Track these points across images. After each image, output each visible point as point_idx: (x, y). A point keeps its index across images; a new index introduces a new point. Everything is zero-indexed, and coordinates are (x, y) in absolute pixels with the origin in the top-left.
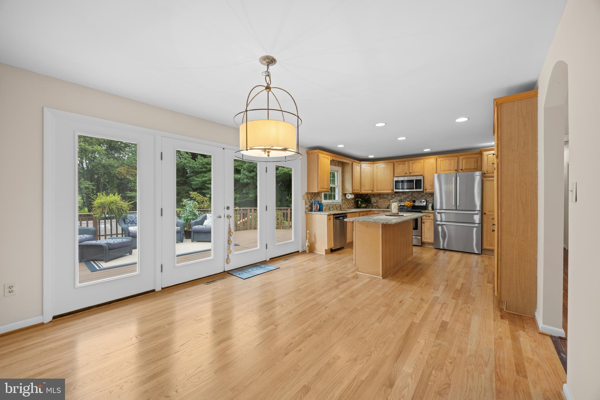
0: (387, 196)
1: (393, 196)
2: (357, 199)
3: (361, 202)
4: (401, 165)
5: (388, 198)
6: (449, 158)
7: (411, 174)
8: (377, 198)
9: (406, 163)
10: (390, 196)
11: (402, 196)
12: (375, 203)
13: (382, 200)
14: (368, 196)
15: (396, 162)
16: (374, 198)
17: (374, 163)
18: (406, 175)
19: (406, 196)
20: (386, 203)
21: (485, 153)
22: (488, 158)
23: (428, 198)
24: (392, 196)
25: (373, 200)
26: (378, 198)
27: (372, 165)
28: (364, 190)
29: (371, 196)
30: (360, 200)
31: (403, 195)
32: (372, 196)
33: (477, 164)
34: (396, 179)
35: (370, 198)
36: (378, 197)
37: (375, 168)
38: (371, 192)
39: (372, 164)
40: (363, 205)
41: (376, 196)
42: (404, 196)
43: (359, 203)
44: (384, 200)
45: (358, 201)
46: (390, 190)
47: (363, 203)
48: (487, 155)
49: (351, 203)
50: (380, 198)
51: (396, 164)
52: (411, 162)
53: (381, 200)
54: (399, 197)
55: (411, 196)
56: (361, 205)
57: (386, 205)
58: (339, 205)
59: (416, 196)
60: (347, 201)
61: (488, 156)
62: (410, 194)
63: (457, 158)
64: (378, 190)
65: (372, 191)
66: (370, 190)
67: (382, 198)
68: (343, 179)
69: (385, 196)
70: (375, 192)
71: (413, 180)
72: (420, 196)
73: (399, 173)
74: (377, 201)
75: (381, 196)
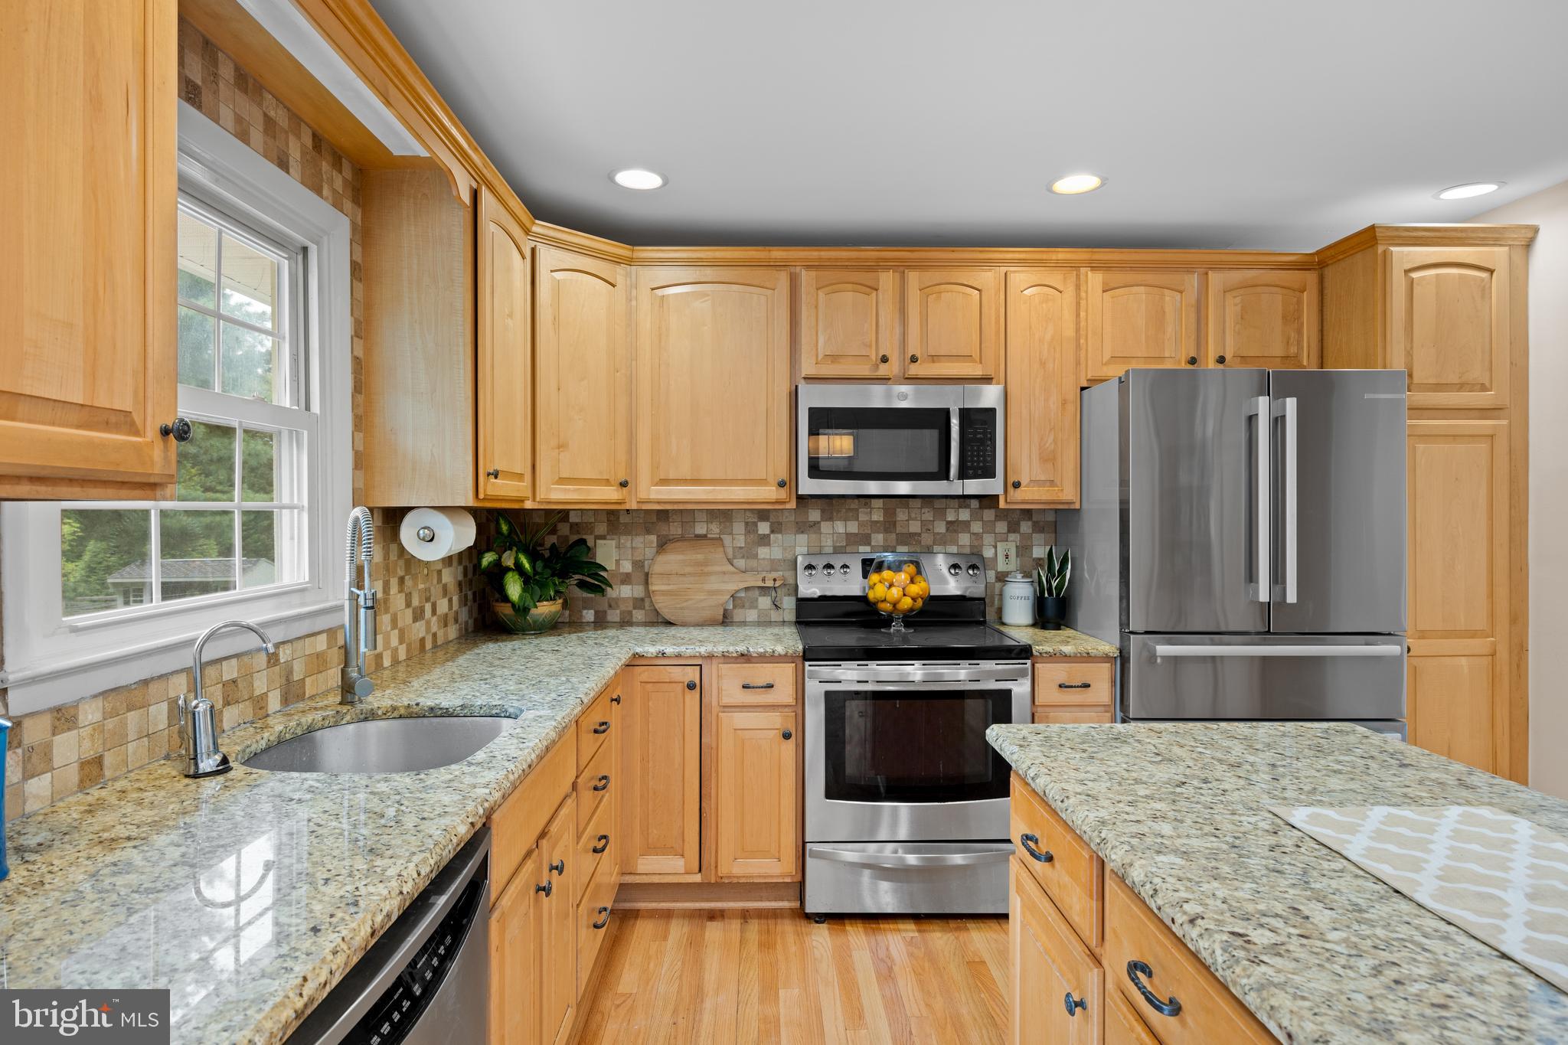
0: (715, 529)
1: (764, 528)
2: (488, 558)
3: (527, 580)
4: (848, 297)
5: (727, 539)
6: (1150, 278)
7: (914, 370)
8: (639, 541)
9: (887, 280)
10: (739, 528)
11: (826, 527)
12: (626, 579)
13: (680, 557)
14: (564, 529)
15: (808, 267)
16: (613, 543)
17: (630, 262)
18: (883, 370)
19: (853, 527)
20: (714, 584)
21: (1404, 255)
22: (1417, 290)
23: (988, 539)
24: (750, 528)
25: (609, 554)
26: (644, 544)
27: (619, 273)
28: (562, 481)
29: (589, 527)
30: (519, 568)
31: (831, 519)
32: (601, 528)
33: (1299, 332)
34: (813, 397)
35: (583, 542)
36: (648, 532)
37: (645, 302)
38: (609, 494)
39: (617, 261)
40: (545, 609)
41: (628, 530)
42: (840, 527)
43: (514, 588)
44: (700, 557)
45: (498, 573)
46: (762, 482)
47: (543, 586)
48: (1407, 272)
49: (436, 591)
50: (662, 545)
51: (806, 277)
52: (913, 277)
53: (672, 561)
54: (802, 538)
55: (887, 531)
56: (522, 610)
57: (712, 593)
58: (321, 643)
59: (915, 527)
60: (408, 582)
61: (1415, 275)
62: (877, 516)
63: (1193, 281)
64: (665, 482)
65: (624, 484)
66: (607, 482)
67: (682, 539)
68: (368, 350)
69: (701, 529)
70: (643, 495)
71: (946, 413)
72: (940, 528)
73: (834, 358)
74: (638, 565)
75: (675, 529)
